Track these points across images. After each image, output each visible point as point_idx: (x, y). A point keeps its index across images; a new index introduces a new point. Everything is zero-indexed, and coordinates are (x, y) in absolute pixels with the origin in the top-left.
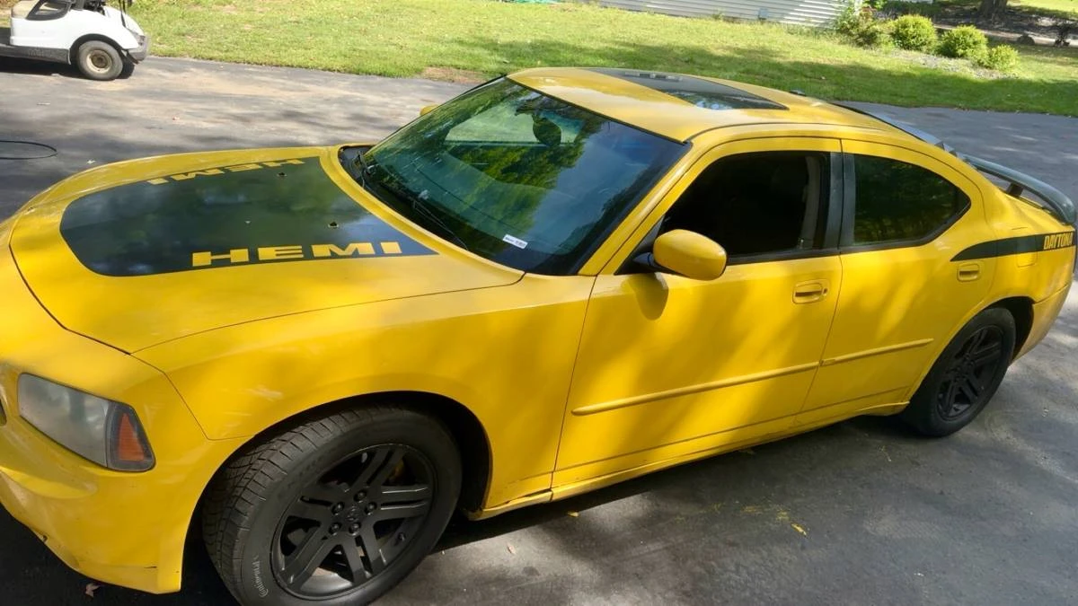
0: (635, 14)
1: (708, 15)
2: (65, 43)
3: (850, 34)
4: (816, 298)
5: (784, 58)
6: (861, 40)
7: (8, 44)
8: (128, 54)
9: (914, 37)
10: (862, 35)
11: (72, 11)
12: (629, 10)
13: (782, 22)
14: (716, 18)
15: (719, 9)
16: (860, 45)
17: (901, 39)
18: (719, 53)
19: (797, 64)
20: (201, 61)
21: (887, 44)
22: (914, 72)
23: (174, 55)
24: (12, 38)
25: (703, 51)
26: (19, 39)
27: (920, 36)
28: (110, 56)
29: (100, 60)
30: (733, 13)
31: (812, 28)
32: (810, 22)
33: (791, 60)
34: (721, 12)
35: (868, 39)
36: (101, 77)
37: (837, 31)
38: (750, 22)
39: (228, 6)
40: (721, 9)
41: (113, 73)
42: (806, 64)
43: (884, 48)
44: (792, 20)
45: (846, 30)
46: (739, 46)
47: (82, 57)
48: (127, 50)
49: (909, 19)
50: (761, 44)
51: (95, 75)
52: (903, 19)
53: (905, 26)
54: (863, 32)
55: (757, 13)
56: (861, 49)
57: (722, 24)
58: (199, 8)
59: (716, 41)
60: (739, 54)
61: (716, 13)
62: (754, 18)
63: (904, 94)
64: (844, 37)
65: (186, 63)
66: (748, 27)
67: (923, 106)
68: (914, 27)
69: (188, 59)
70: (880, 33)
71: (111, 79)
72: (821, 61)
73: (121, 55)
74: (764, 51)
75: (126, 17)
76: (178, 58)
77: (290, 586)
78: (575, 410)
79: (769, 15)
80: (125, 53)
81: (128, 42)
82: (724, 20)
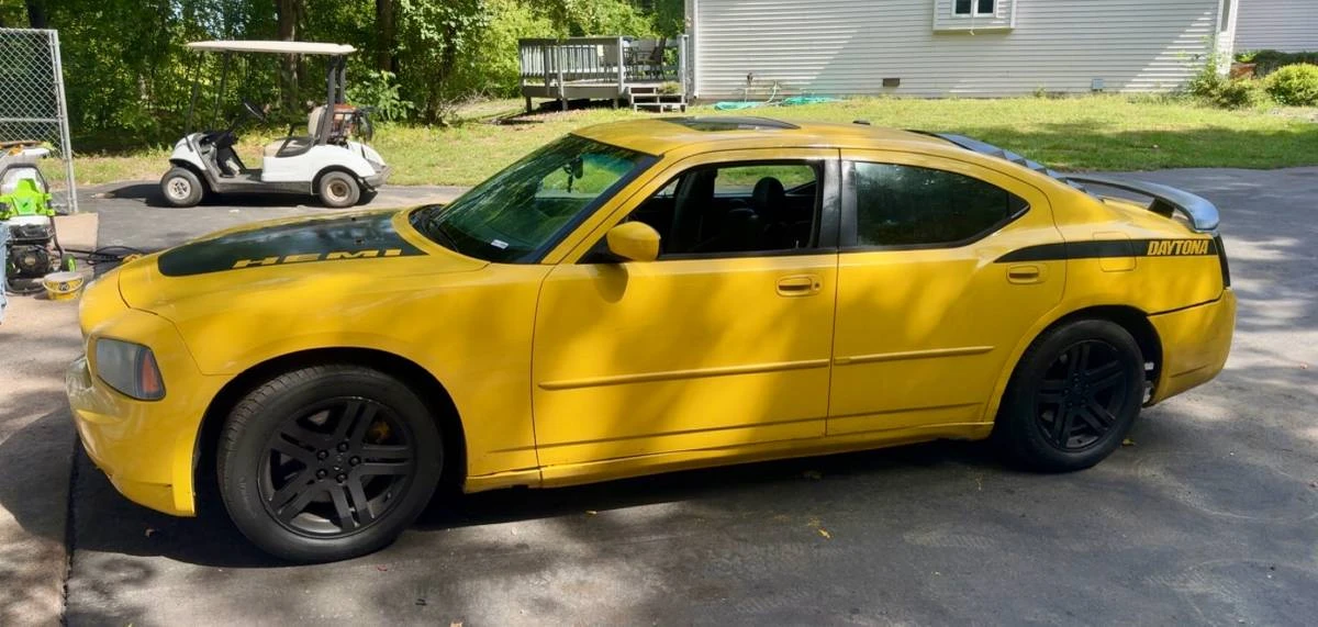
0: (934, 103)
1: (1028, 93)
2: (308, 176)
3: (1212, 96)
4: (805, 292)
5: (1110, 128)
6: (1225, 100)
7: (260, 180)
8: (365, 182)
9: (1301, 90)
10: (1226, 94)
11: (317, 146)
12: (929, 99)
13: (1122, 91)
14: (1037, 95)
15: (1041, 86)
16: (1224, 106)
17: (1283, 94)
18: (1027, 130)
19: (1125, 133)
20: (444, 187)
21: (1264, 101)
22: (1293, 130)
23: (418, 184)
24: (263, 175)
25: (1005, 130)
26: (269, 176)
27: (1309, 87)
28: (350, 188)
29: (339, 189)
30: (1058, 87)
31: (1162, 94)
32: (1159, 88)
33: (1120, 131)
34: (1042, 89)
35: (1236, 98)
36: (339, 204)
37: (1193, 94)
38: (1079, 95)
39: (488, 138)
40: (1045, 85)
41: (350, 201)
42: (1137, 133)
43: (1260, 106)
44: (1136, 87)
45: (1205, 91)
46: (1055, 122)
47: (323, 188)
48: (363, 178)
49: (1293, 69)
50: (1084, 117)
51: (333, 204)
52: (1282, 70)
53: (1287, 78)
54: (1226, 91)
55: (1089, 85)
56: (1225, 111)
57: (1044, 101)
58: (458, 142)
59: (1025, 120)
60: (1050, 129)
61: (1037, 90)
62: (1085, 90)
63: (1263, 155)
64: (1200, 100)
65: (427, 189)
66: (1075, 101)
67: (1289, 167)
68: (1299, 77)
69: (431, 186)
70: (1250, 89)
71: (349, 206)
72: (1160, 128)
73: (358, 183)
74: (1087, 124)
75: (366, 148)
76: (423, 186)
77: (279, 517)
78: (542, 384)
79: (1105, 85)
80: (362, 181)
81: (365, 171)
82: (1048, 97)
